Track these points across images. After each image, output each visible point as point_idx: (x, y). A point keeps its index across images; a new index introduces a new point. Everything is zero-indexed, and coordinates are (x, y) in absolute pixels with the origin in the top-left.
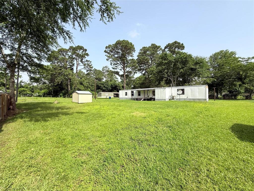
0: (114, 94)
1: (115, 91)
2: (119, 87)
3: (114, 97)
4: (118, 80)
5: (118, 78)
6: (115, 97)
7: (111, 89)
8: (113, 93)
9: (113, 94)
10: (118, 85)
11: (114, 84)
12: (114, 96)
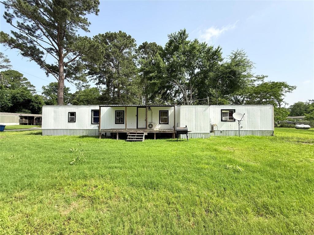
0: (22, 117)
1: (24, 110)
2: (37, 103)
3: (22, 124)
4: (35, 90)
5: (34, 87)
6: (26, 124)
7: (10, 105)
8: (19, 114)
9: (19, 118)
10: (33, 98)
11: (23, 95)
12: (20, 121)
